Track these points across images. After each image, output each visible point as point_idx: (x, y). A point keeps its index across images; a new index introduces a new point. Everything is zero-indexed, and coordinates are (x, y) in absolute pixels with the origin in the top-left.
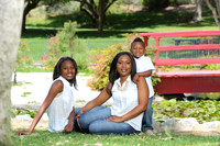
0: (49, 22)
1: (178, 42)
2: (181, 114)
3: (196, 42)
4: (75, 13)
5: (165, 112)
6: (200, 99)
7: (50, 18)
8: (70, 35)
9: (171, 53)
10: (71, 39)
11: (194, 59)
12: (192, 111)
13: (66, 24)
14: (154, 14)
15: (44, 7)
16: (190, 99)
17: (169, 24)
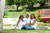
0: (22, 9)
1: (46, 12)
2: (46, 25)
3: (49, 12)
4: (27, 7)
5: (43, 25)
7: (22, 8)
8: (25, 11)
9: (45, 14)
11: (49, 15)
12: (48, 25)
13: (24, 9)
14: (42, 7)
15: (21, 6)
16: (48, 22)
17: (45, 9)
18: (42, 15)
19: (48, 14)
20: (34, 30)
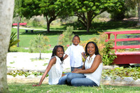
0: (63, 27)
1: (128, 37)
2: (127, 75)
5: (118, 74)
6: (138, 67)
7: (63, 25)
8: (70, 33)
9: (125, 42)
10: (70, 35)
11: (135, 46)
12: (133, 73)
13: (68, 28)
15: (59, 19)
16: (133, 66)
17: (125, 28)
18: (118, 45)
19: (134, 44)
20: (94, 88)
